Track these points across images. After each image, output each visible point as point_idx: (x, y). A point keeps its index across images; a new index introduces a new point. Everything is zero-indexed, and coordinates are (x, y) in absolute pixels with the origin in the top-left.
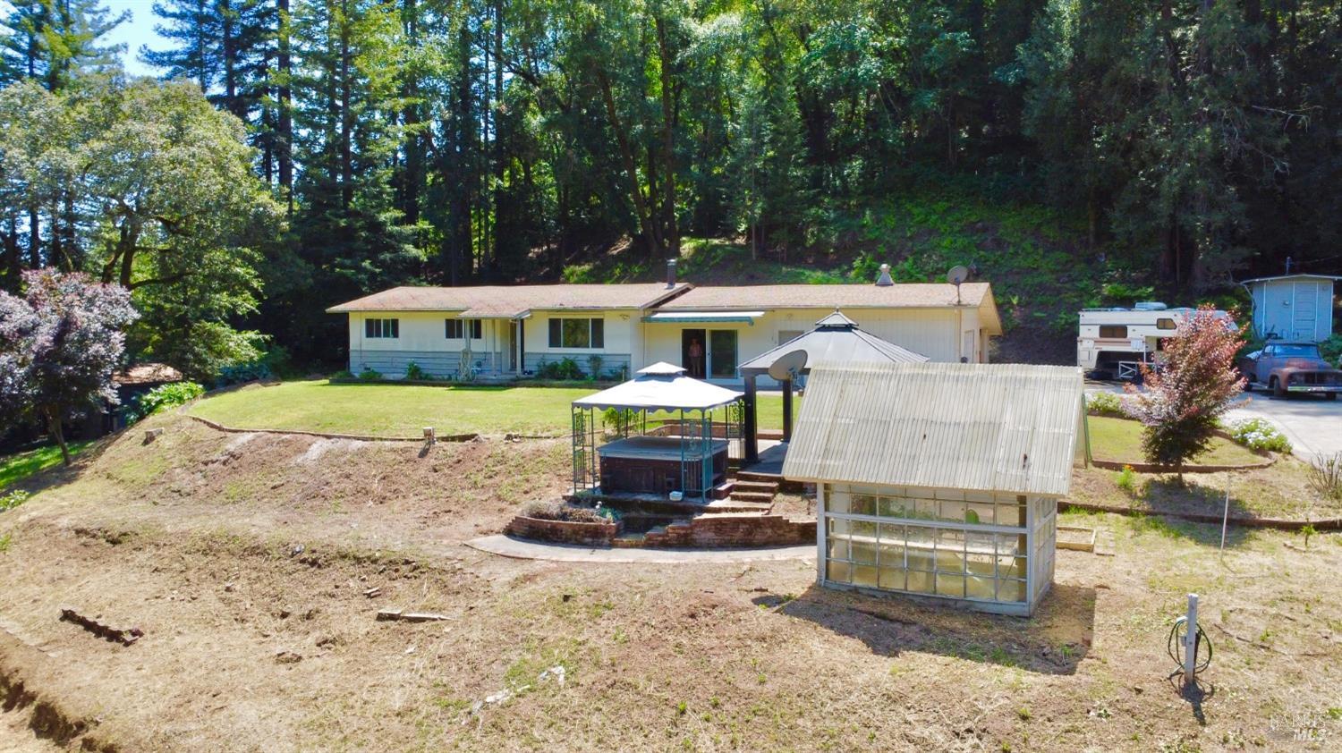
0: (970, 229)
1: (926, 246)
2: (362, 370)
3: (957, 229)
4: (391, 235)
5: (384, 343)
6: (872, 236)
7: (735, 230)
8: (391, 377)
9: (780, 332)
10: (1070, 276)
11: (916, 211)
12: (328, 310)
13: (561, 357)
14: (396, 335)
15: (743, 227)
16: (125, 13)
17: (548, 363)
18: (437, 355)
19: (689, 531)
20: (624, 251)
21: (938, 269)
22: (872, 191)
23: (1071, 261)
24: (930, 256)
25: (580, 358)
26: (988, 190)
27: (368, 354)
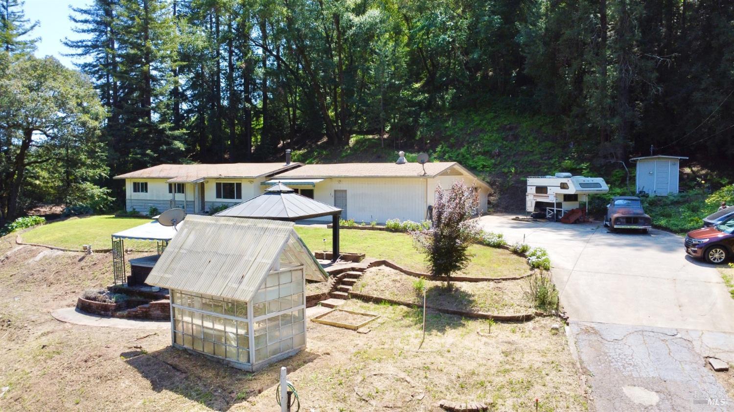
0: (503, 128)
1: (476, 139)
2: (131, 210)
3: (495, 128)
4: (168, 136)
5: (141, 195)
6: (448, 133)
7: (384, 130)
8: (144, 213)
9: (335, 191)
10: (548, 157)
11: (476, 119)
12: (114, 178)
14: (147, 191)
15: (388, 129)
16: (36, 22)
17: (215, 207)
18: (165, 202)
19: (148, 310)
20: (324, 142)
21: (479, 152)
22: (457, 106)
23: (554, 147)
24: (477, 145)
25: (230, 204)
26: (515, 106)
27: (135, 201)
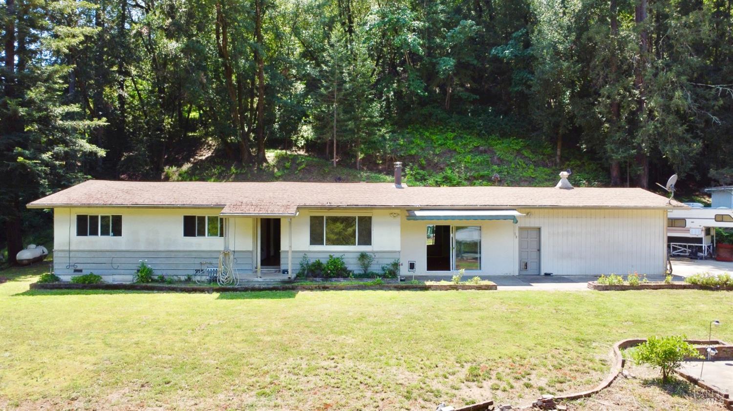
2: (70, 272)
4: (64, 130)
5: (101, 242)
8: (109, 279)
12: (28, 206)
13: (327, 255)
14: (117, 232)
17: (312, 261)
18: (173, 255)
23: (552, 173)
25: (347, 255)
27: (79, 255)
